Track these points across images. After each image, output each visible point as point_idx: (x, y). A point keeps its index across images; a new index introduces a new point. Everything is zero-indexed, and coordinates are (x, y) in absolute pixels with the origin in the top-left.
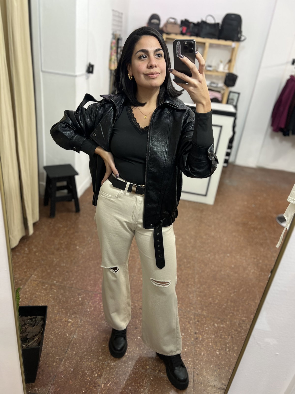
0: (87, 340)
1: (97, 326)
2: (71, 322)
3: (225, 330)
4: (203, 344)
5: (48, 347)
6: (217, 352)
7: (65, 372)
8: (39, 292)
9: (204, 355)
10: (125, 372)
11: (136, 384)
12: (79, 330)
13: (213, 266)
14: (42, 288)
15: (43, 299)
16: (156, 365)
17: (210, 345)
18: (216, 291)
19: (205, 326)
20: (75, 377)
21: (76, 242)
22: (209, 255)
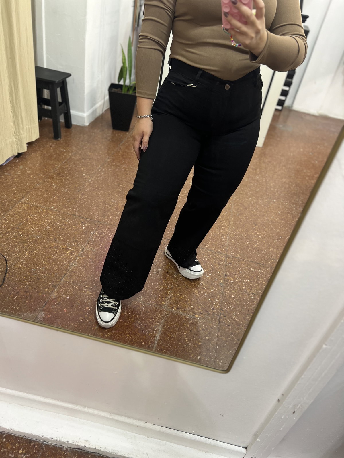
0: (90, 270)
1: (103, 257)
2: (70, 249)
3: (263, 275)
4: (235, 287)
5: (39, 272)
6: (251, 296)
7: (59, 299)
8: (31, 216)
9: (234, 297)
10: (135, 306)
11: (148, 319)
12: (80, 259)
13: (255, 211)
14: (36, 212)
15: (35, 223)
16: (173, 302)
17: (243, 289)
18: (255, 235)
19: (239, 269)
20: (71, 306)
21: (82, 169)
22: (250, 198)
